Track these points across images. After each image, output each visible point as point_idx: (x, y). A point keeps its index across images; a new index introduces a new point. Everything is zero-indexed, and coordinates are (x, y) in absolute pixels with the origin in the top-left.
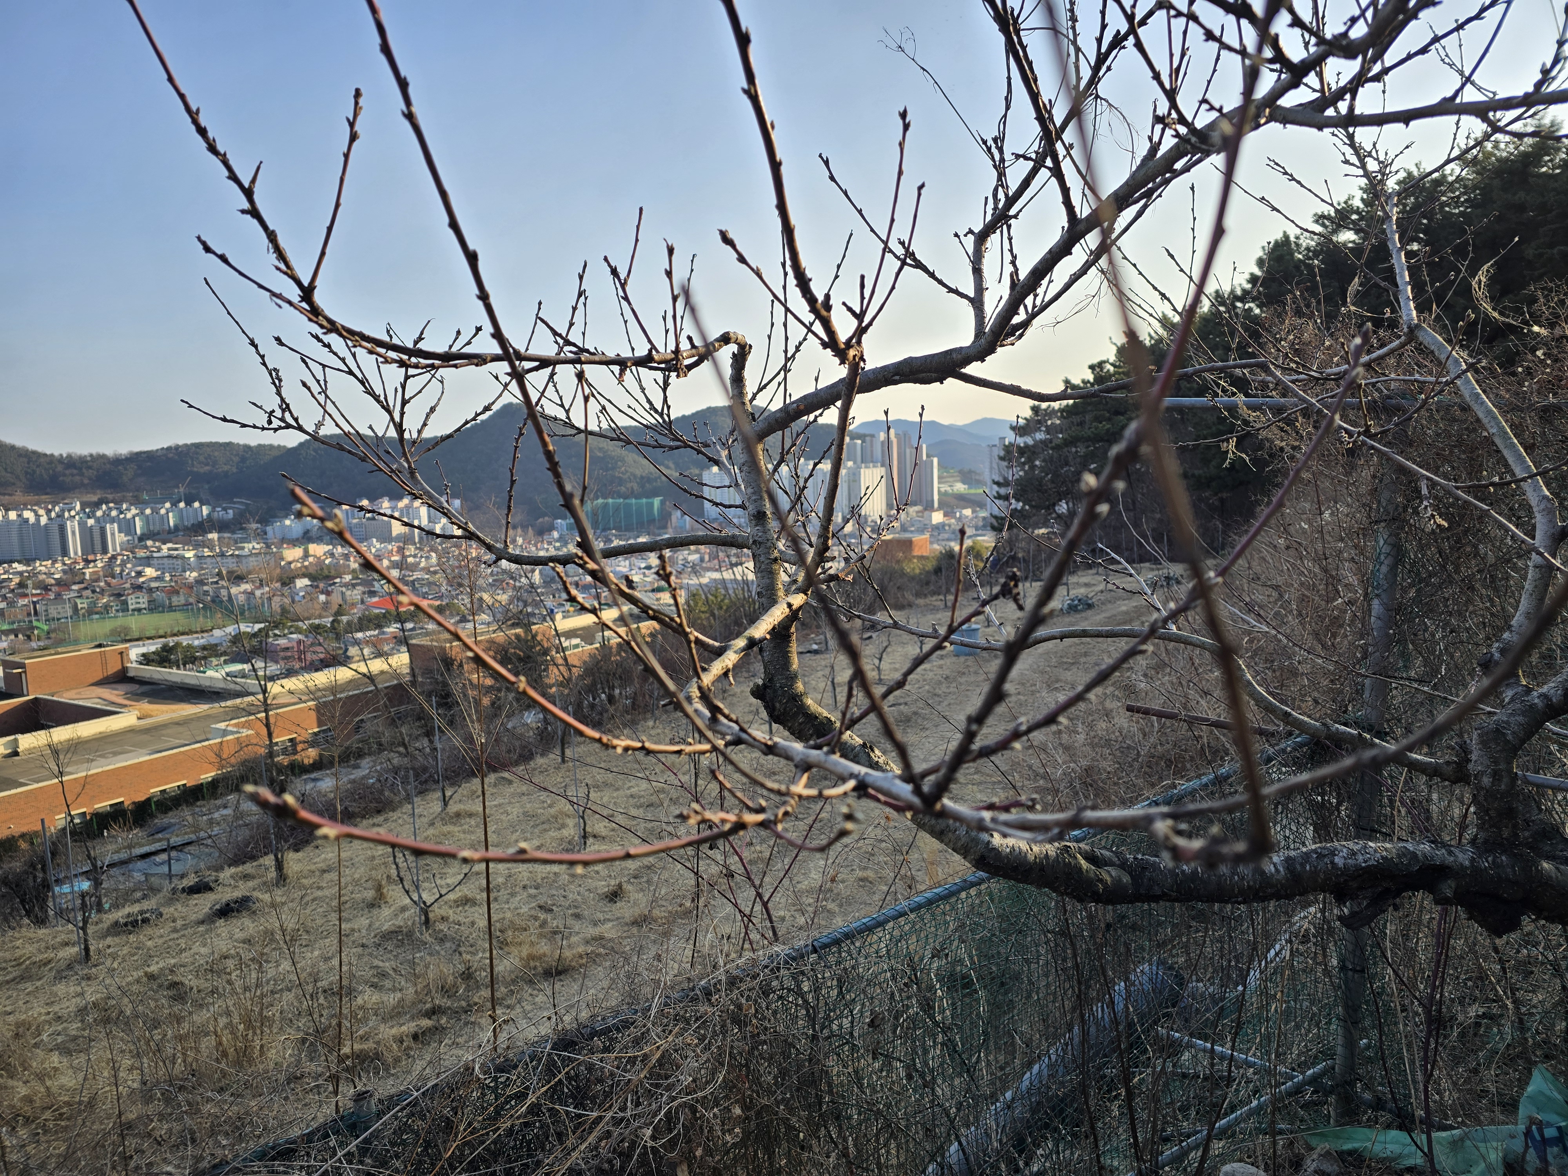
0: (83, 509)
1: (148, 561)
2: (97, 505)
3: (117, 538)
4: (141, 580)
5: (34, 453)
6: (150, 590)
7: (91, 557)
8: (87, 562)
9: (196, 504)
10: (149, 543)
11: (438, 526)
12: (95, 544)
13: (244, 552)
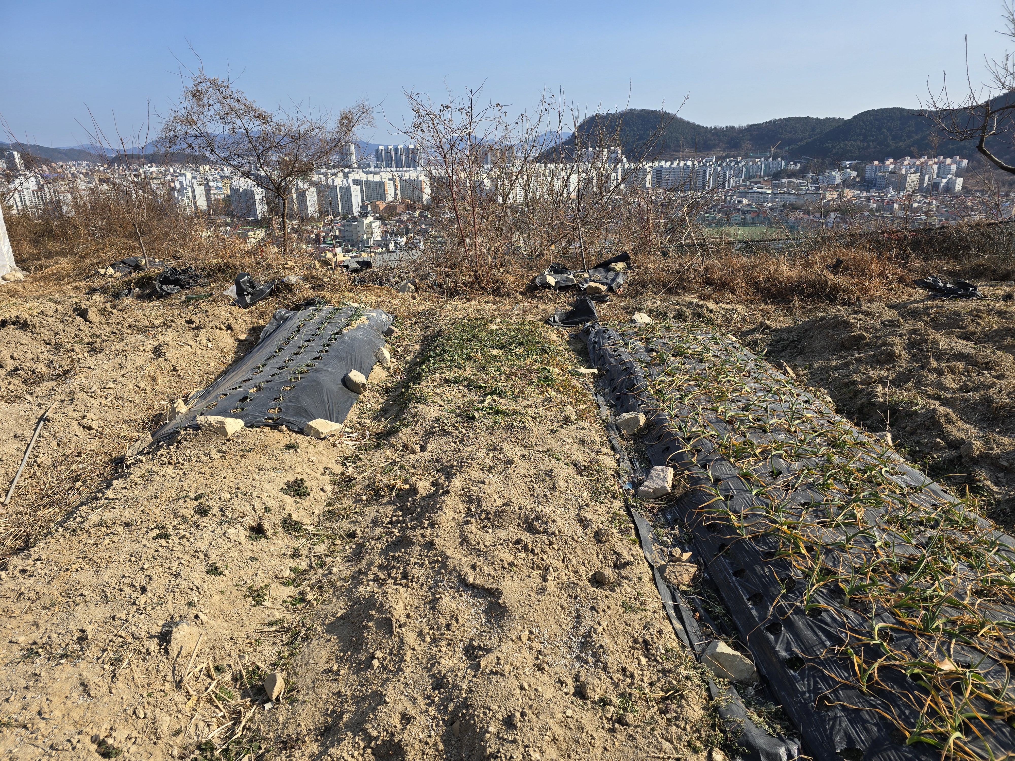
0: (717, 161)
1: (744, 194)
2: (724, 159)
4: (740, 206)
5: (698, 126)
6: (744, 213)
7: (716, 190)
8: (714, 193)
9: (779, 159)
10: (748, 183)
11: (944, 180)
12: (721, 182)
13: (803, 192)
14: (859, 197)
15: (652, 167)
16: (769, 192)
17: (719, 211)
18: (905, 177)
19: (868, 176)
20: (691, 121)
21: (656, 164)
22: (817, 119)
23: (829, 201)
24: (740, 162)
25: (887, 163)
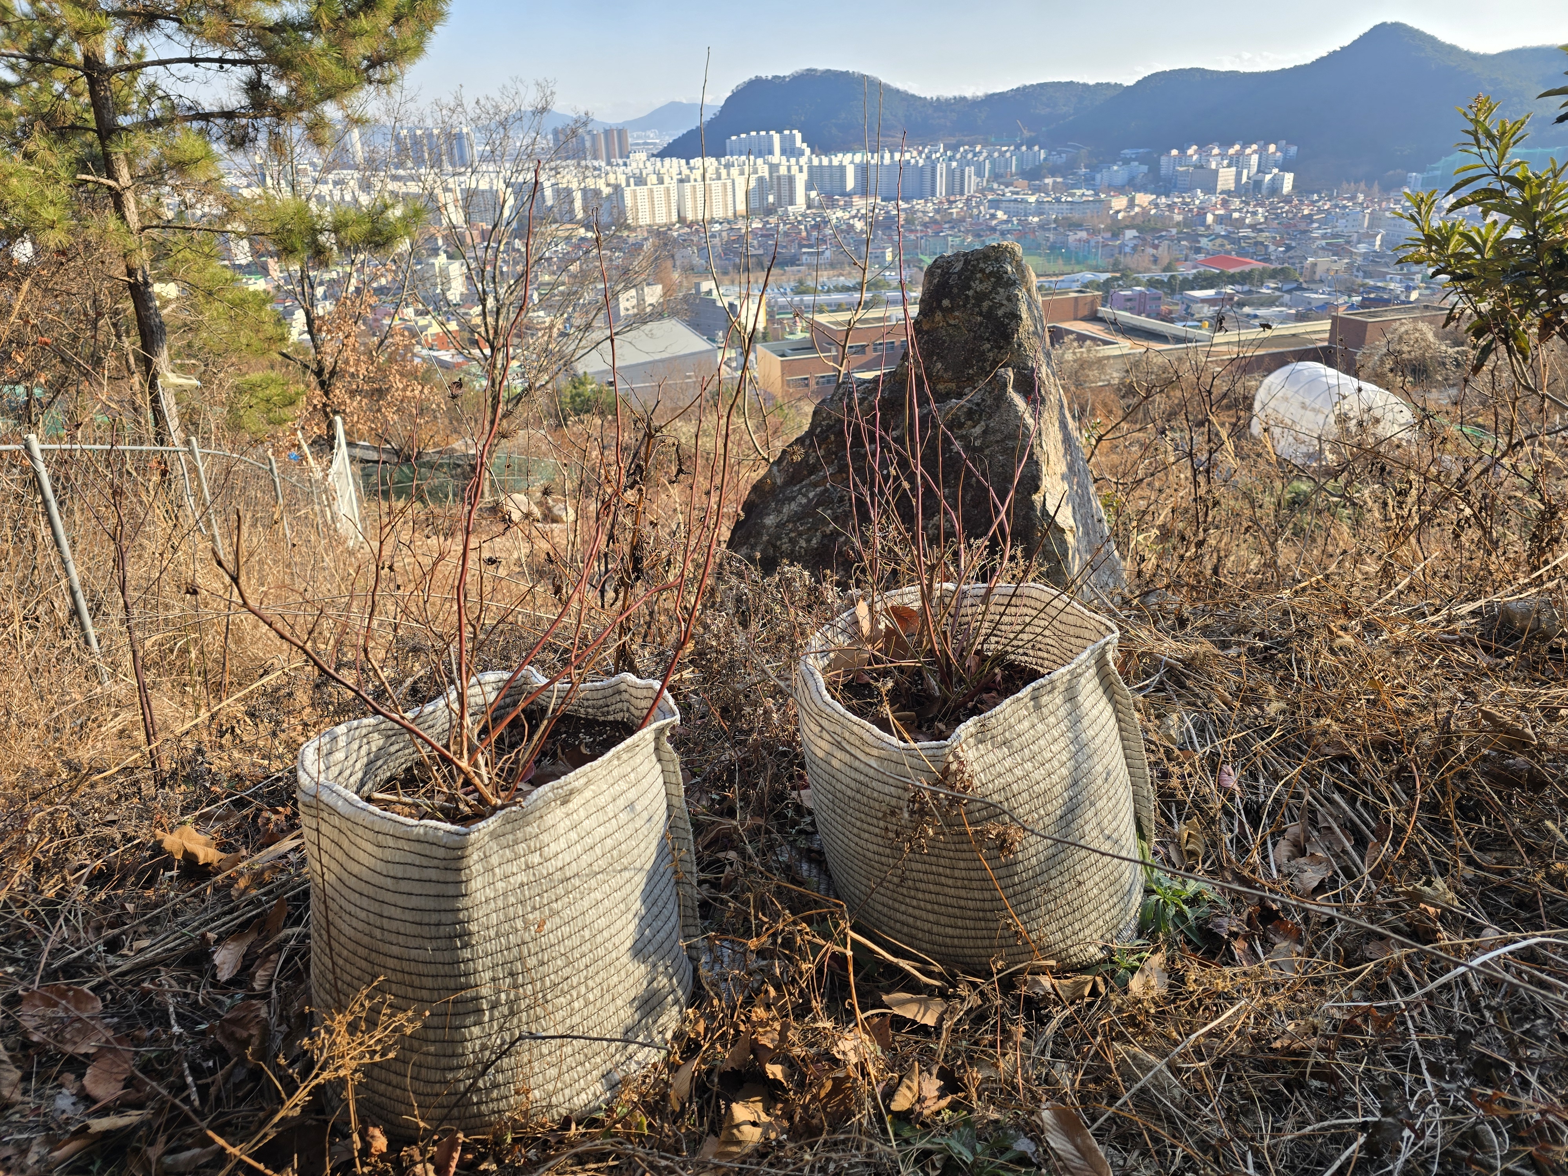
1: (995, 204)
2: (955, 148)
3: (972, 182)
4: (994, 222)
5: (913, 96)
6: (1003, 234)
7: (952, 198)
8: (951, 202)
9: (1036, 148)
10: (996, 186)
11: (1268, 177)
12: (956, 185)
13: (1076, 199)
14: (1157, 206)
15: (852, 162)
16: (1032, 199)
17: (967, 232)
18: (1216, 172)
19: (1163, 171)
20: (901, 88)
21: (858, 158)
22: (1085, 86)
23: (1118, 212)
24: (980, 152)
25: (1190, 152)
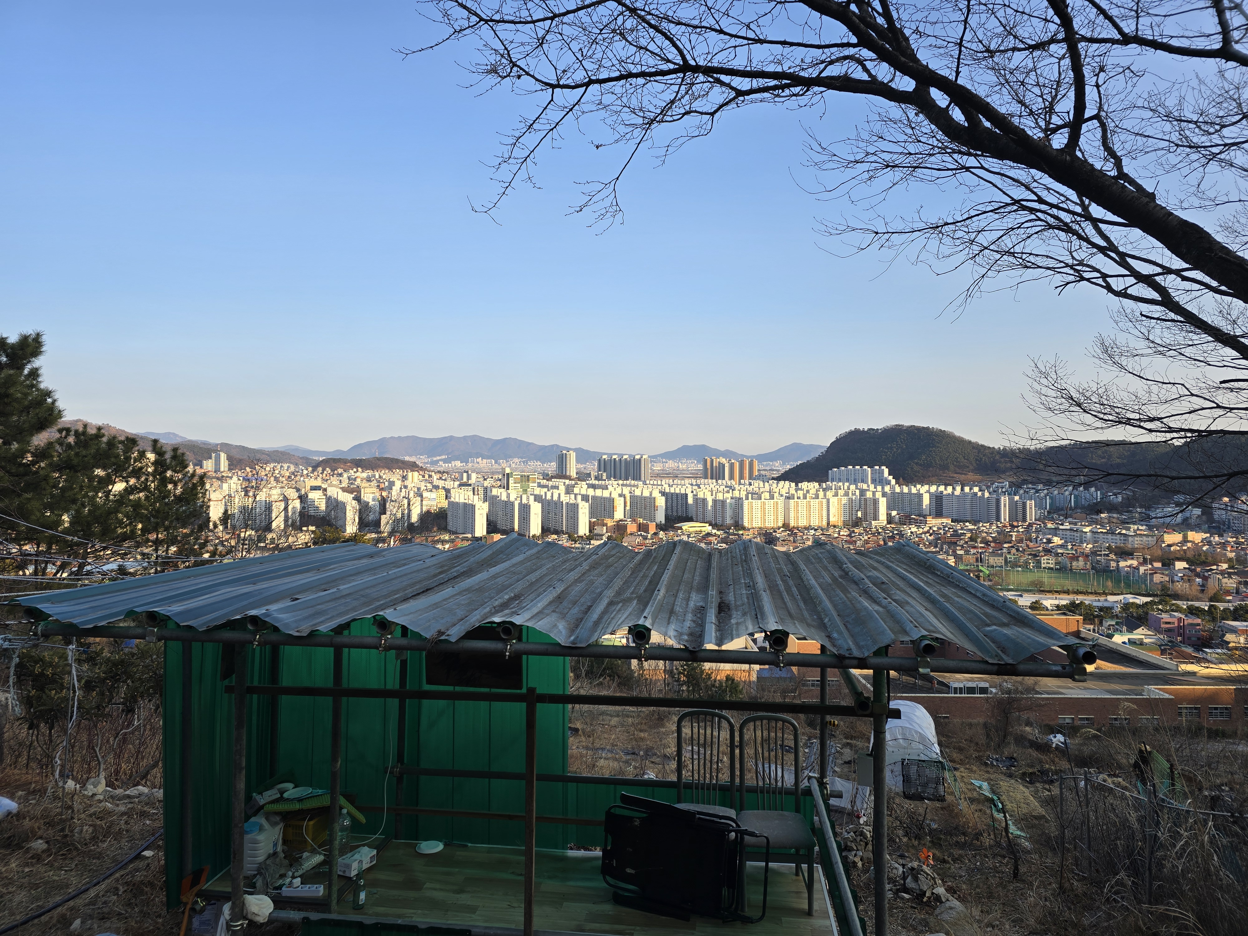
0: (1010, 487)
1: (1055, 531)
3: (1032, 511)
4: (1051, 545)
5: (982, 446)
6: (1057, 554)
7: (1015, 524)
8: (1013, 527)
9: (1093, 489)
10: (1055, 516)
12: (1019, 513)
13: (1130, 532)
14: (1209, 543)
15: (928, 491)
16: (1087, 529)
17: (1024, 552)
19: (1216, 515)
20: (973, 440)
21: (933, 489)
23: (1170, 546)
24: (1041, 490)
25: (1242, 500)
